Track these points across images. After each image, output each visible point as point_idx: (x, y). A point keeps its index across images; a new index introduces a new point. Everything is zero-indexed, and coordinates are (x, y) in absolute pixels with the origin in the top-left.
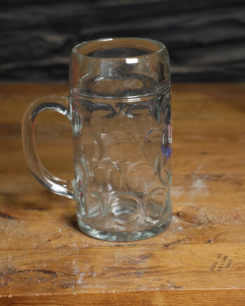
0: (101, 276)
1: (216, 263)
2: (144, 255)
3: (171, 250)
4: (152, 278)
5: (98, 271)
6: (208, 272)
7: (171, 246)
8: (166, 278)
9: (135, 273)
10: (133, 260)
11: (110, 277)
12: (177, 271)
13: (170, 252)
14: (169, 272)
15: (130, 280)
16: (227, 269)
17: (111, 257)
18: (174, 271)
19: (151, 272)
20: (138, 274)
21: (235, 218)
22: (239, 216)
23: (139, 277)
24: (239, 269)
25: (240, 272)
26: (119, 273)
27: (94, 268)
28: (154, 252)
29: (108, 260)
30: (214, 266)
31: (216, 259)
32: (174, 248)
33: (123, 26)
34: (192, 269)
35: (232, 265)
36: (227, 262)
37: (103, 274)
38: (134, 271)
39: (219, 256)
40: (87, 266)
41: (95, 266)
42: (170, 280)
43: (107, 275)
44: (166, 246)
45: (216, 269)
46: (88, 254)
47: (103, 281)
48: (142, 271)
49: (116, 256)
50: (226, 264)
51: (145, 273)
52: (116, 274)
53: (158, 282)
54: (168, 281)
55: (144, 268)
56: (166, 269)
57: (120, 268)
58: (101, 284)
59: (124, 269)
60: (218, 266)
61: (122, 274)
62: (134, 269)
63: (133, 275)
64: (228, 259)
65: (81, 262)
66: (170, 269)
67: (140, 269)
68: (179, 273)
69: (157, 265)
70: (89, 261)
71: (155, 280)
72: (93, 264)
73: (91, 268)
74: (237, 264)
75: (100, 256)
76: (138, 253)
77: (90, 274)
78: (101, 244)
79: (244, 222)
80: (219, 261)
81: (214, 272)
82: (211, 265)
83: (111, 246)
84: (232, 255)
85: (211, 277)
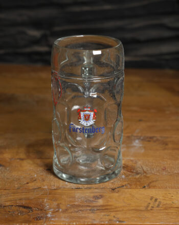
0: (65, 211)
1: (149, 203)
2: (96, 196)
3: (117, 193)
4: (103, 214)
5: (63, 207)
6: (143, 210)
7: (117, 190)
8: (113, 214)
9: (90, 210)
10: (89, 200)
11: (72, 212)
12: (121, 209)
13: (115, 195)
14: (115, 210)
15: (86, 215)
16: (157, 208)
18: (118, 209)
19: (103, 210)
20: (92, 211)
21: (163, 169)
22: (165, 168)
23: (93, 213)
24: (166, 209)
25: (166, 211)
26: (78, 209)
27: (61, 205)
28: (104, 194)
29: (71, 199)
30: (148, 206)
31: (150, 201)
32: (118, 191)
33: (84, 26)
34: (132, 208)
35: (161, 206)
36: (157, 203)
37: (66, 210)
38: (90, 208)
39: (151, 199)
40: (55, 203)
41: (61, 204)
42: (116, 216)
43: (70, 211)
44: (113, 190)
45: (149, 208)
46: (55, 194)
47: (66, 215)
48: (95, 209)
49: (76, 197)
50: (157, 205)
51: (98, 210)
52: (76, 210)
53: (107, 217)
54: (114, 217)
55: (96, 206)
56: (113, 207)
57: (78, 206)
58: (65, 217)
59: (82, 206)
60: (150, 206)
61: (81, 210)
62: (89, 206)
63: (88, 211)
64: (158, 201)
65: (51, 200)
66: (116, 208)
67: (94, 207)
68: (123, 210)
69: (107, 204)
70: (56, 200)
71: (105, 215)
72: (59, 202)
73: (58, 205)
74: (164, 205)
75: (65, 196)
76: (92, 195)
77: (57, 210)
78: (65, 187)
79: (169, 173)
80: (152, 202)
81: (148, 210)
82: (146, 204)
83: (73, 189)
84: (161, 198)
85: (146, 214)
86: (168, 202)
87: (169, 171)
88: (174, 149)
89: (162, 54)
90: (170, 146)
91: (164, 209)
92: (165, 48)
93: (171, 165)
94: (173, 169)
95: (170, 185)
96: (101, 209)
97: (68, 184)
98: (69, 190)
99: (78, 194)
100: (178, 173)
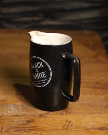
0: (6, 132)
1: (65, 125)
2: (29, 121)
3: (44, 117)
4: (32, 132)
5: (5, 129)
6: (61, 129)
7: (43, 116)
9: (24, 130)
10: (24, 123)
11: (11, 132)
12: (45, 129)
13: (42, 119)
14: (41, 129)
15: (21, 133)
16: (70, 128)
17: (12, 122)
19: (33, 129)
23: (26, 132)
26: (16, 130)
27: (4, 127)
28: (35, 119)
30: (64, 127)
31: (65, 123)
32: (45, 117)
34: (53, 128)
35: (73, 126)
36: (71, 124)
37: (8, 130)
38: (24, 129)
39: (67, 121)
41: (4, 126)
42: (42, 134)
43: (9, 131)
44: (41, 116)
45: (65, 128)
47: (7, 134)
49: (15, 121)
50: (70, 126)
51: (29, 130)
52: (14, 130)
55: (29, 128)
57: (16, 128)
60: (66, 126)
61: (17, 130)
62: (23, 128)
64: (71, 122)
66: (42, 128)
67: (27, 128)
69: (36, 125)
71: (34, 133)
72: (3, 125)
73: (2, 127)
74: (75, 125)
75: (7, 121)
76: (26, 119)
77: (1, 130)
78: (8, 114)
79: (81, 103)
80: (67, 124)
82: (63, 125)
83: (13, 116)
84: (73, 120)
85: (62, 132)
86: (78, 123)
89: (82, 20)
91: (75, 128)
92: (85, 15)
93: (82, 98)
94: (83, 101)
95: (80, 112)
96: (31, 129)
97: (10, 113)
98: (10, 116)
99: (16, 119)
100: (86, 104)
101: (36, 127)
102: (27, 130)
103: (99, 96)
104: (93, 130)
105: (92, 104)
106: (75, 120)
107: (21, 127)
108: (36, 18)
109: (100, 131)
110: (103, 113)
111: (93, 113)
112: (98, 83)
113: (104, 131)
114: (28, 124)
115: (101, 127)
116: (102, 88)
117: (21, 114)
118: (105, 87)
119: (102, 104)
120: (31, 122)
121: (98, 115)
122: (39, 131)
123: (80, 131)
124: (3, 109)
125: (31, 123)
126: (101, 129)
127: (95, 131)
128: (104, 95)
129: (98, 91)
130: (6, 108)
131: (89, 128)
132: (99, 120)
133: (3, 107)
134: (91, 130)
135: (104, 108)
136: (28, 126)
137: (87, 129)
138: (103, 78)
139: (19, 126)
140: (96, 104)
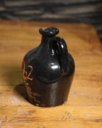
0: (10, 121)
1: (64, 116)
2: (31, 111)
4: (34, 123)
5: (9, 119)
6: (60, 121)
8: (41, 123)
9: (26, 120)
10: (26, 114)
11: (14, 122)
12: (46, 120)
13: (43, 110)
15: (24, 124)
16: (69, 119)
17: (16, 112)
21: (75, 93)
22: (76, 92)
23: (28, 122)
24: (74, 120)
25: (74, 121)
27: (8, 117)
28: (36, 110)
29: (14, 113)
30: (63, 118)
31: (64, 114)
34: (53, 119)
35: (71, 118)
36: (69, 116)
37: (11, 120)
38: (26, 119)
39: (66, 113)
40: (4, 116)
41: (8, 116)
42: (43, 125)
45: (64, 119)
46: (5, 110)
47: (11, 124)
48: (30, 119)
49: (18, 111)
50: (69, 117)
51: (31, 120)
52: (17, 120)
53: (37, 125)
54: (41, 125)
56: (41, 118)
57: (18, 118)
58: (10, 125)
59: (21, 118)
61: (20, 121)
62: (26, 118)
63: (25, 121)
64: (70, 114)
65: (2, 114)
66: (43, 119)
67: (29, 118)
68: (47, 121)
69: (37, 116)
70: (5, 114)
71: (35, 124)
72: (7, 115)
73: (6, 117)
74: (73, 117)
75: (11, 111)
76: (28, 110)
77: (5, 120)
78: (11, 105)
79: (78, 95)
80: (66, 115)
81: (63, 121)
82: (62, 117)
83: (16, 106)
84: (72, 112)
85: (61, 123)
86: (76, 115)
87: (78, 94)
88: (82, 79)
90: (80, 77)
94: (81, 93)
95: (78, 103)
96: (33, 120)
97: (13, 103)
98: (13, 107)
99: (19, 110)
100: (84, 96)
101: (37, 117)
102: (29, 120)
103: (95, 89)
104: (90, 122)
105: (88, 96)
106: (73, 111)
107: (23, 118)
108: (37, 12)
109: (96, 123)
110: (99, 105)
111: (90, 105)
112: (94, 76)
113: (100, 123)
114: (30, 115)
115: (97, 119)
116: (98, 81)
117: (23, 105)
118: (100, 80)
119: (98, 96)
120: (33, 112)
121: (95, 107)
122: (40, 121)
123: (78, 122)
124: (8, 99)
125: (33, 114)
126: (97, 121)
127: (91, 123)
128: (100, 88)
129: (95, 83)
130: (10, 98)
131: (87, 120)
132: (95, 112)
133: (7, 97)
134: (88, 122)
135: (100, 100)
136: (30, 117)
137: (84, 121)
138: (98, 71)
139: (21, 117)
140: (93, 97)
